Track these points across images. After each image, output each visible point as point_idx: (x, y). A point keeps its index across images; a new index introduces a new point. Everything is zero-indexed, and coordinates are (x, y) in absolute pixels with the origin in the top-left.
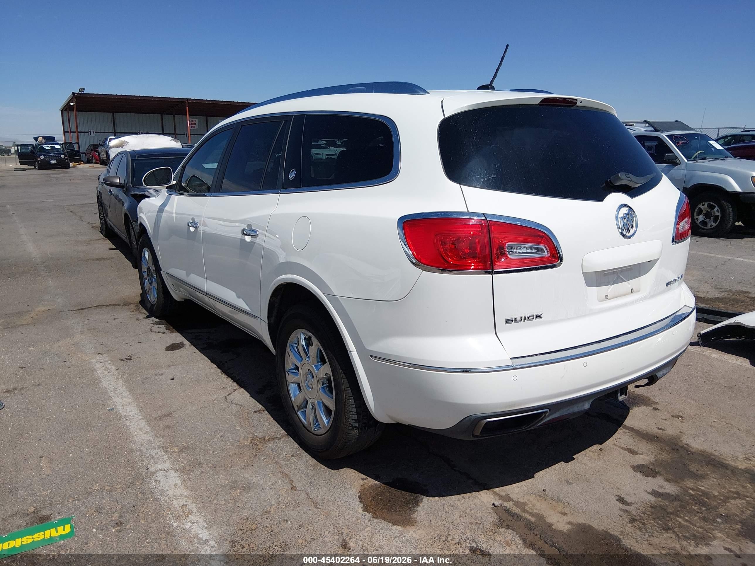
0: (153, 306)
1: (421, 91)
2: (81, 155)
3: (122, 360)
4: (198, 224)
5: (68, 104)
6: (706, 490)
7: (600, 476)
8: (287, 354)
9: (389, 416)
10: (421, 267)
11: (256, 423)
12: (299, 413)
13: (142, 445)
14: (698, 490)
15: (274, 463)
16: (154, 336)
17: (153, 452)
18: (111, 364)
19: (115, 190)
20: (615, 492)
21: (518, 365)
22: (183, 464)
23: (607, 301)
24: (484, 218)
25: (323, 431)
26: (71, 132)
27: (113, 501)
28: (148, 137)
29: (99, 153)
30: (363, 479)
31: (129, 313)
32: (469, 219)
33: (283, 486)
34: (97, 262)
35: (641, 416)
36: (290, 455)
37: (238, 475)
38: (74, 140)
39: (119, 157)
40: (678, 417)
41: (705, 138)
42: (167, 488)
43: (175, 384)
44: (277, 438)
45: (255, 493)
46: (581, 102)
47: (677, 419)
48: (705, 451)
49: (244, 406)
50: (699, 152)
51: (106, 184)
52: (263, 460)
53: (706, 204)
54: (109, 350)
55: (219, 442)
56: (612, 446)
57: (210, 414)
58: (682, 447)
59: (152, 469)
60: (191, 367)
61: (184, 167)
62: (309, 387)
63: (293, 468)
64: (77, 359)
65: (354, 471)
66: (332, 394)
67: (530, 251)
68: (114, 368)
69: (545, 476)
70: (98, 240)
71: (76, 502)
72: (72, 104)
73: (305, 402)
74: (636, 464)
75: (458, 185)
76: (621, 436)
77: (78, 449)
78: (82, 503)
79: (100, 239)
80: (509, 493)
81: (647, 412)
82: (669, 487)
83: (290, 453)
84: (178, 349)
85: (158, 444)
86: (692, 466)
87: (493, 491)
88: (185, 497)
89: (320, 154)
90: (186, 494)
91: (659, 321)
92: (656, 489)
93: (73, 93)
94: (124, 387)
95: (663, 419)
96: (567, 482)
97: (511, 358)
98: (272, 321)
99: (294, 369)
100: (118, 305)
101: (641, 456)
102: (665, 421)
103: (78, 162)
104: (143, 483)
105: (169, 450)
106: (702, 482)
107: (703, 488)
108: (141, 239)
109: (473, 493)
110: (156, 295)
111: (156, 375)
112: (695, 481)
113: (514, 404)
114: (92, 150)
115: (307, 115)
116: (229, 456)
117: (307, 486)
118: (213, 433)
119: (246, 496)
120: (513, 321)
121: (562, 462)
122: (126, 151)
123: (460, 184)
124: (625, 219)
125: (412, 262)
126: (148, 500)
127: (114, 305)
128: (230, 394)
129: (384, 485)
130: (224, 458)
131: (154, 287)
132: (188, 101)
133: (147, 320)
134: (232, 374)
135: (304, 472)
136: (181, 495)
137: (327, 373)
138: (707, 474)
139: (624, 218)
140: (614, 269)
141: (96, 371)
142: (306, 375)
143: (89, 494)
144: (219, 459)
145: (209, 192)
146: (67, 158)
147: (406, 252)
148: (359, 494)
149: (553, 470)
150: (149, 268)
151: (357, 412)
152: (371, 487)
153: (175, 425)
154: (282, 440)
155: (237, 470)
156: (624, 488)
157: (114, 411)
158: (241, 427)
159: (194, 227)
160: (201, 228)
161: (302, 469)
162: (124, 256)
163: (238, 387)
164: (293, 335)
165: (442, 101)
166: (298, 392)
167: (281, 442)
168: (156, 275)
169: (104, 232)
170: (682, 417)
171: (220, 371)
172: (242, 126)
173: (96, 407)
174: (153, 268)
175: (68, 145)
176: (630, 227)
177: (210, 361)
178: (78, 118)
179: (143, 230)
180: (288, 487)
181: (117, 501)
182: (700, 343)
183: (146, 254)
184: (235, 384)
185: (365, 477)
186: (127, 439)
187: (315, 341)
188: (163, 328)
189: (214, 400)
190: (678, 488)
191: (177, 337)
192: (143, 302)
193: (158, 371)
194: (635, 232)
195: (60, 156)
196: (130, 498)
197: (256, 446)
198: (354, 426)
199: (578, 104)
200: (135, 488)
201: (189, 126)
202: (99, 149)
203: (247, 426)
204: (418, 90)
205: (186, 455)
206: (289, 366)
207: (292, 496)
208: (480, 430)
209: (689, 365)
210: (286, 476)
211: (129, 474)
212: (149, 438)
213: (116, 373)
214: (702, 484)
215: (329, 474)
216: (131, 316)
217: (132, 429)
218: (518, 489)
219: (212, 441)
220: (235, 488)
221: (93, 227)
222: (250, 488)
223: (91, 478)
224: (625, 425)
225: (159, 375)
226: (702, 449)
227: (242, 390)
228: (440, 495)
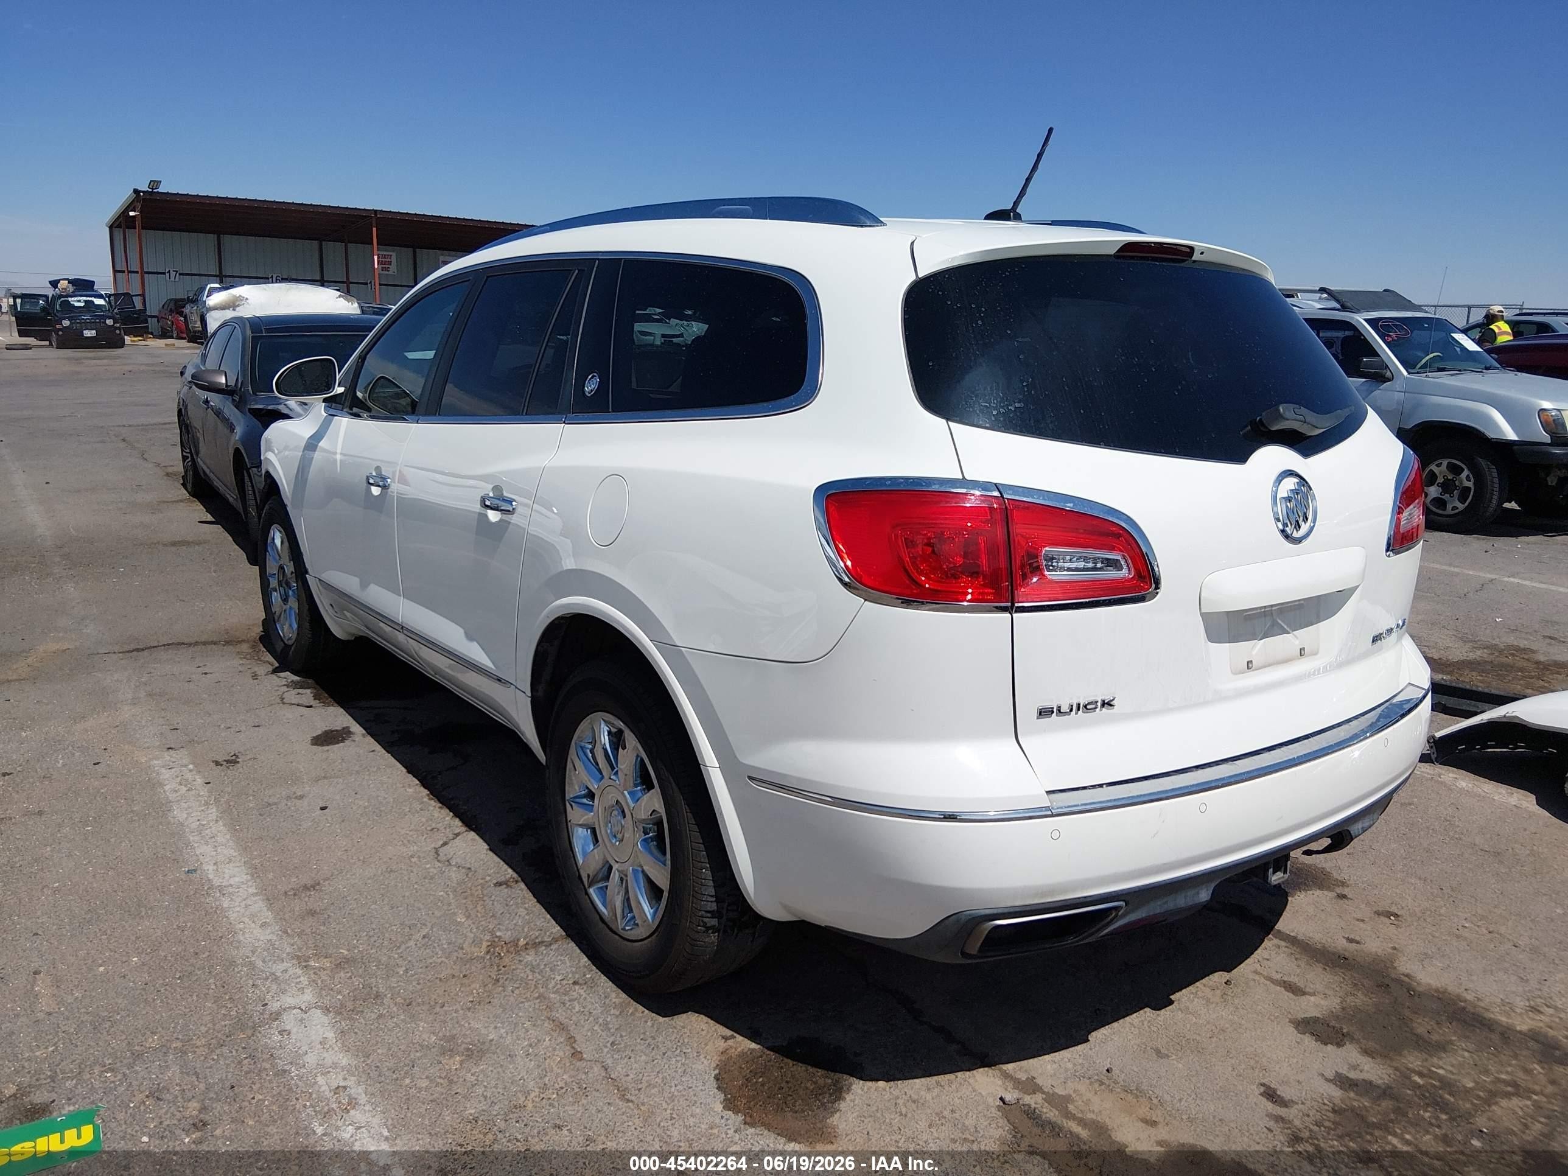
0: (287, 647)
1: (869, 218)
2: (149, 319)
3: (217, 763)
4: (389, 480)
5: (124, 213)
6: (1449, 1075)
7: (1225, 1040)
8: (569, 765)
9: (785, 907)
10: (860, 592)
11: (499, 908)
12: (591, 891)
13: (253, 952)
14: (1431, 1075)
15: (537, 998)
16: (290, 714)
17: (278, 968)
18: (194, 772)
19: (215, 399)
20: (1258, 1076)
21: (1061, 808)
22: (340, 997)
23: (1251, 673)
24: (996, 494)
25: (641, 932)
26: (130, 272)
27: (188, 1074)
28: (289, 289)
29: (185, 317)
30: (726, 1038)
31: (237, 662)
32: (966, 494)
33: (554, 1049)
34: (173, 549)
35: (1311, 910)
36: (571, 982)
37: (458, 1022)
38: (135, 289)
39: (226, 330)
40: (1388, 914)
41: (1443, 327)
42: (304, 1048)
43: (330, 819)
44: (543, 942)
45: (493, 1065)
46: (1202, 253)
47: (1386, 920)
48: (1445, 991)
49: (475, 872)
50: (1431, 356)
51: (197, 385)
52: (513, 992)
53: (1445, 463)
54: (191, 741)
55: (420, 948)
56: (1251, 976)
57: (402, 887)
58: (1398, 981)
59: (275, 1006)
60: (364, 783)
61: (363, 358)
62: (615, 836)
63: (577, 1009)
64: (123, 758)
65: (706, 1019)
66: (664, 854)
67: (1090, 565)
68: (199, 781)
69: (1112, 1039)
70: (177, 502)
71: (109, 1075)
72: (132, 214)
73: (606, 868)
74: (1301, 1015)
75: (944, 421)
76: (1270, 954)
77: (117, 956)
78: (120, 1077)
79: (181, 501)
80: (1035, 1075)
81: (1324, 902)
82: (1372, 1068)
83: (570, 976)
84: (338, 743)
85: (288, 950)
86: (1419, 1024)
87: (1000, 1070)
88: (343, 1069)
89: (650, 334)
90: (344, 1062)
91: (1356, 718)
92: (1344, 1070)
93: (136, 191)
94: (220, 823)
95: (1358, 920)
96: (1158, 1052)
97: (1048, 792)
98: (540, 694)
99: (585, 796)
100: (215, 643)
101: (1312, 998)
102: (1361, 925)
103: (141, 336)
104: (253, 1035)
105: (312, 963)
106: (1440, 1058)
107: (1441, 1072)
108: (267, 507)
109: (959, 1074)
110: (295, 626)
111: (289, 798)
112: (1425, 1056)
113: (1052, 891)
114: (171, 311)
115: (626, 260)
116: (441, 980)
117: (606, 1050)
118: (407, 930)
119: (473, 1071)
120: (1053, 712)
121: (1147, 1010)
122: (241, 318)
123: (948, 419)
124: (1290, 501)
125: (841, 580)
126: (264, 1075)
127: (205, 643)
128: (445, 844)
129: (768, 1052)
130: (429, 984)
131: (291, 608)
132: (376, 215)
133: (274, 677)
134: (452, 799)
135: (601, 1020)
136: (335, 1065)
137: (654, 811)
138: (1451, 1042)
139: (1289, 499)
140: (1265, 607)
141: (162, 785)
142: (609, 810)
143: (137, 1056)
144: (419, 987)
145: (413, 412)
146: (118, 325)
147: (828, 558)
148: (717, 1071)
149: (1128, 1025)
150: (281, 568)
151: (716, 896)
152: (742, 1055)
153: (325, 909)
154: (554, 947)
155: (456, 1011)
156: (1277, 1069)
157: (197, 875)
158: (468, 917)
159: (379, 486)
160: (395, 487)
161: (594, 1012)
162: (230, 538)
163: (464, 829)
164: (584, 725)
165: (912, 243)
166: (592, 847)
167: (552, 953)
168: (297, 582)
169: (189, 486)
170: (1396, 915)
171: (427, 792)
172: (488, 277)
173: (159, 866)
174: (289, 568)
175: (121, 298)
176: (1301, 518)
177: (404, 770)
178: (143, 244)
179: (272, 485)
180: (563, 1052)
181: (197, 1075)
182: (1433, 757)
183: (277, 538)
184: (457, 822)
185: (729, 1033)
186: (221, 937)
187: (630, 739)
188: (307, 696)
189: (412, 856)
190: (1390, 1071)
191: (337, 717)
192: (268, 638)
193: (294, 789)
194: (1311, 529)
195: (105, 323)
196: (224, 1067)
197: (497, 960)
198: (708, 925)
199: (1196, 257)
200: (236, 1048)
201: (376, 266)
202: (187, 310)
203: (479, 915)
204: (862, 218)
205: (349, 975)
206: (573, 789)
207: (572, 1073)
208: (979, 944)
209: (1410, 804)
210: (562, 1027)
211: (224, 1015)
212: (269, 938)
213: (204, 791)
214: (1441, 1063)
215: (653, 1026)
216: (240, 668)
217: (235, 915)
218: (1055, 1066)
219: (403, 947)
220: (451, 1052)
221: (168, 474)
222: (482, 1053)
223: (141, 1022)
224: (1279, 931)
225: (296, 798)
226: (1439, 985)
227: (472, 835)
228: (890, 1077)
